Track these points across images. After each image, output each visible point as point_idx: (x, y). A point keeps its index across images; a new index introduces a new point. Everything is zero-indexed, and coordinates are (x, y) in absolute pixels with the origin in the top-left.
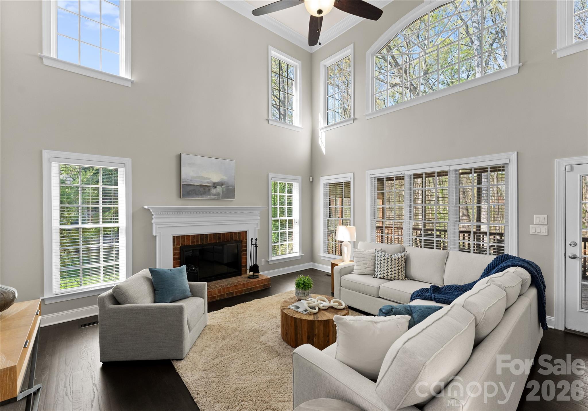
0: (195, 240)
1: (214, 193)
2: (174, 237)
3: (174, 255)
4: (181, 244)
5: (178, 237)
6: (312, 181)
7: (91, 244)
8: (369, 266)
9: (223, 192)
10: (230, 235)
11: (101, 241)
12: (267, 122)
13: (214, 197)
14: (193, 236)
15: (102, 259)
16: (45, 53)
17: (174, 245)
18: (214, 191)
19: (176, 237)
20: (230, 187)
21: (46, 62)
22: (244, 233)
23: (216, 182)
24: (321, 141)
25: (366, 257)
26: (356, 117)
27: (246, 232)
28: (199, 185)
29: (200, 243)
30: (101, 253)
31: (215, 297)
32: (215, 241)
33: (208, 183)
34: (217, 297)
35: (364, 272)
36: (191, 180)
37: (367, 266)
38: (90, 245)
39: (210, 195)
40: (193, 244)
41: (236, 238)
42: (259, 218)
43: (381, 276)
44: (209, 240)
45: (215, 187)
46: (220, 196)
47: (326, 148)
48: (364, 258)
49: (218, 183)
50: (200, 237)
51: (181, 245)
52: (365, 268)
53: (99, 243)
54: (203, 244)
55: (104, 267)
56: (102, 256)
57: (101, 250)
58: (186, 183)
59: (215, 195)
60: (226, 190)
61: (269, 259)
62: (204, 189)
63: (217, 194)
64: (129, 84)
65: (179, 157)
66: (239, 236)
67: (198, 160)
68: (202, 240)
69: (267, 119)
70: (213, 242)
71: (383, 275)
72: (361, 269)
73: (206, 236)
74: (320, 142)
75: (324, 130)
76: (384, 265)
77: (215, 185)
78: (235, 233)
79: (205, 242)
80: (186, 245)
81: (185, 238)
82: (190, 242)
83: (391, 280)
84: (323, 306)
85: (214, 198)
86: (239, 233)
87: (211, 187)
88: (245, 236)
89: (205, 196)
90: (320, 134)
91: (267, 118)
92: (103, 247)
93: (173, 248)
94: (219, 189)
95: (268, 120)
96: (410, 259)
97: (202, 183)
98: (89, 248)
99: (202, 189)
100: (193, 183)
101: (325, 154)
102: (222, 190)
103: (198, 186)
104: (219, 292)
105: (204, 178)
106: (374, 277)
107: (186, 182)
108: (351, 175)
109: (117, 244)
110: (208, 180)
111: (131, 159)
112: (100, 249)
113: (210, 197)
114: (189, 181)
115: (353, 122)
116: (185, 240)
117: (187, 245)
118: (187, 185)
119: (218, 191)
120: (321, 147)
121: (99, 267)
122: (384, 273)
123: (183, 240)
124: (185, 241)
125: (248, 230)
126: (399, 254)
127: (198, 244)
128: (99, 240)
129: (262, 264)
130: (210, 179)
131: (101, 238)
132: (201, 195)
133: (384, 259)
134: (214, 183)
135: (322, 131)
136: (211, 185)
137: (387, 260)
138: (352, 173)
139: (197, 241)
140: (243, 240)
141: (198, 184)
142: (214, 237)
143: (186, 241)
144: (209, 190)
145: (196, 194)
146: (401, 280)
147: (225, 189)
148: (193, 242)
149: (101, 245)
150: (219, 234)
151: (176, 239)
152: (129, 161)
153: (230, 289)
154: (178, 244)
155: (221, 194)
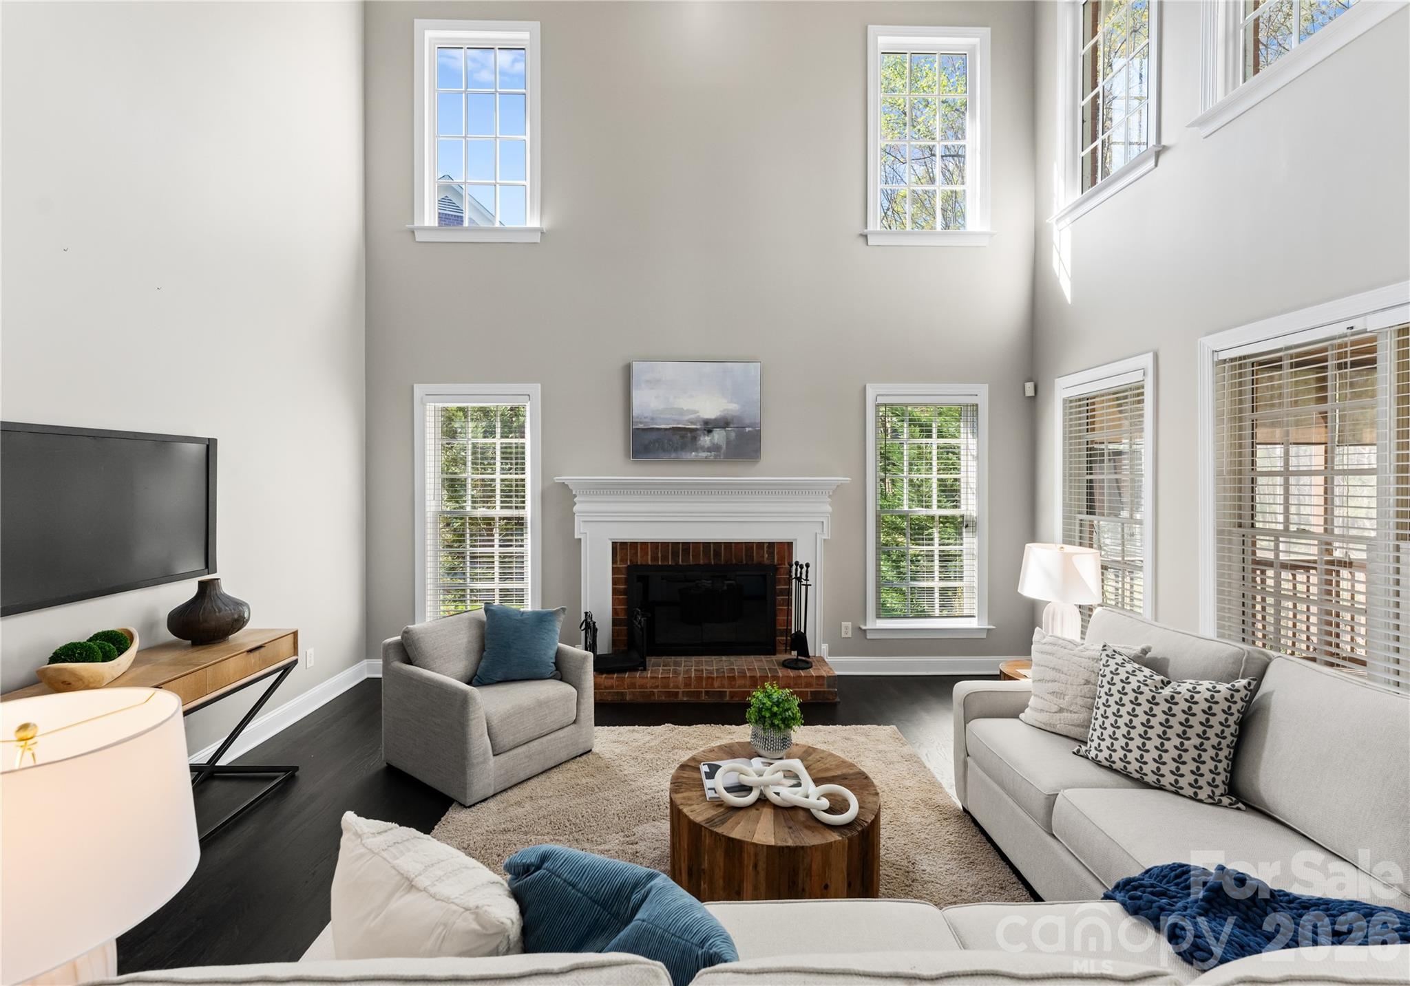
0: (660, 555)
1: (706, 446)
2: (614, 544)
3: (615, 582)
4: (631, 561)
5: (623, 544)
6: (1032, 394)
7: (481, 546)
8: (1073, 708)
9: (728, 443)
10: (747, 551)
11: (497, 542)
12: (862, 240)
13: (705, 454)
14: (655, 545)
15: (497, 576)
16: (417, 224)
17: (614, 561)
18: (706, 440)
19: (618, 544)
20: (747, 429)
21: (420, 237)
22: (786, 547)
23: (710, 419)
24: (1060, 259)
25: (1065, 669)
26: (1164, 142)
27: (790, 545)
28: (670, 429)
29: (670, 563)
30: (497, 564)
31: (678, 692)
32: (707, 562)
33: (692, 423)
34: (680, 695)
35: (1054, 726)
36: (652, 419)
37: (1063, 703)
38: (479, 549)
39: (696, 450)
40: (655, 563)
41: (763, 557)
42: (829, 508)
43: (1101, 757)
44: (693, 556)
45: (710, 432)
46: (722, 451)
47: (1073, 279)
48: (1058, 671)
49: (716, 420)
50: (670, 548)
51: (629, 563)
52: (1055, 708)
53: (493, 546)
54: (677, 564)
55: (501, 590)
56: (497, 570)
57: (497, 559)
58: (641, 426)
59: (709, 450)
60: (736, 436)
61: (865, 625)
62: (683, 437)
63: (715, 448)
64: (537, 238)
65: (628, 370)
66: (771, 554)
67: (669, 370)
68: (675, 554)
69: (861, 235)
70: (702, 562)
71: (1106, 753)
72: (1042, 710)
73: (686, 547)
74: (1055, 264)
75: (1068, 220)
76: (1117, 715)
77: (709, 426)
78: (760, 545)
79: (682, 561)
80: (639, 563)
81: (637, 547)
82: (649, 557)
83: (1142, 784)
84: (778, 794)
85: (706, 457)
86: (771, 545)
87: (698, 432)
88: (786, 554)
89: (683, 453)
90: (1056, 239)
91: (861, 230)
92: (500, 553)
93: (613, 568)
94: (718, 436)
95: (866, 236)
96: (1267, 720)
97: (678, 424)
98: (477, 553)
99: (676, 438)
100: (656, 424)
101: (1069, 301)
102: (727, 439)
103: (667, 432)
104: (687, 685)
105: (681, 412)
106: (1077, 753)
107: (641, 423)
108: (1147, 360)
109: (519, 549)
110: (692, 416)
111: (539, 385)
112: (493, 557)
113: (696, 456)
114: (647, 420)
115: (1156, 165)
116: (637, 553)
117: (641, 565)
118: (643, 429)
119: (716, 441)
120: (1059, 279)
121: (493, 590)
122: (1111, 748)
123: (633, 551)
124: (637, 556)
125: (796, 540)
126: (1223, 687)
127: (666, 563)
128: (493, 540)
129: (844, 635)
130: (696, 412)
131: (497, 537)
132: (676, 450)
133: (1123, 692)
134: (706, 422)
135: (1062, 224)
136: (698, 427)
137: (1132, 696)
138: (1151, 355)
139: (665, 558)
140: (781, 564)
141: (668, 427)
142: (703, 551)
143: (639, 554)
144: (695, 439)
145: (664, 450)
146: (1190, 798)
147: (733, 435)
148: (655, 558)
149: (497, 550)
150: (718, 545)
151: (620, 549)
152: (536, 389)
153: (716, 684)
154: (623, 560)
155: (724, 447)
